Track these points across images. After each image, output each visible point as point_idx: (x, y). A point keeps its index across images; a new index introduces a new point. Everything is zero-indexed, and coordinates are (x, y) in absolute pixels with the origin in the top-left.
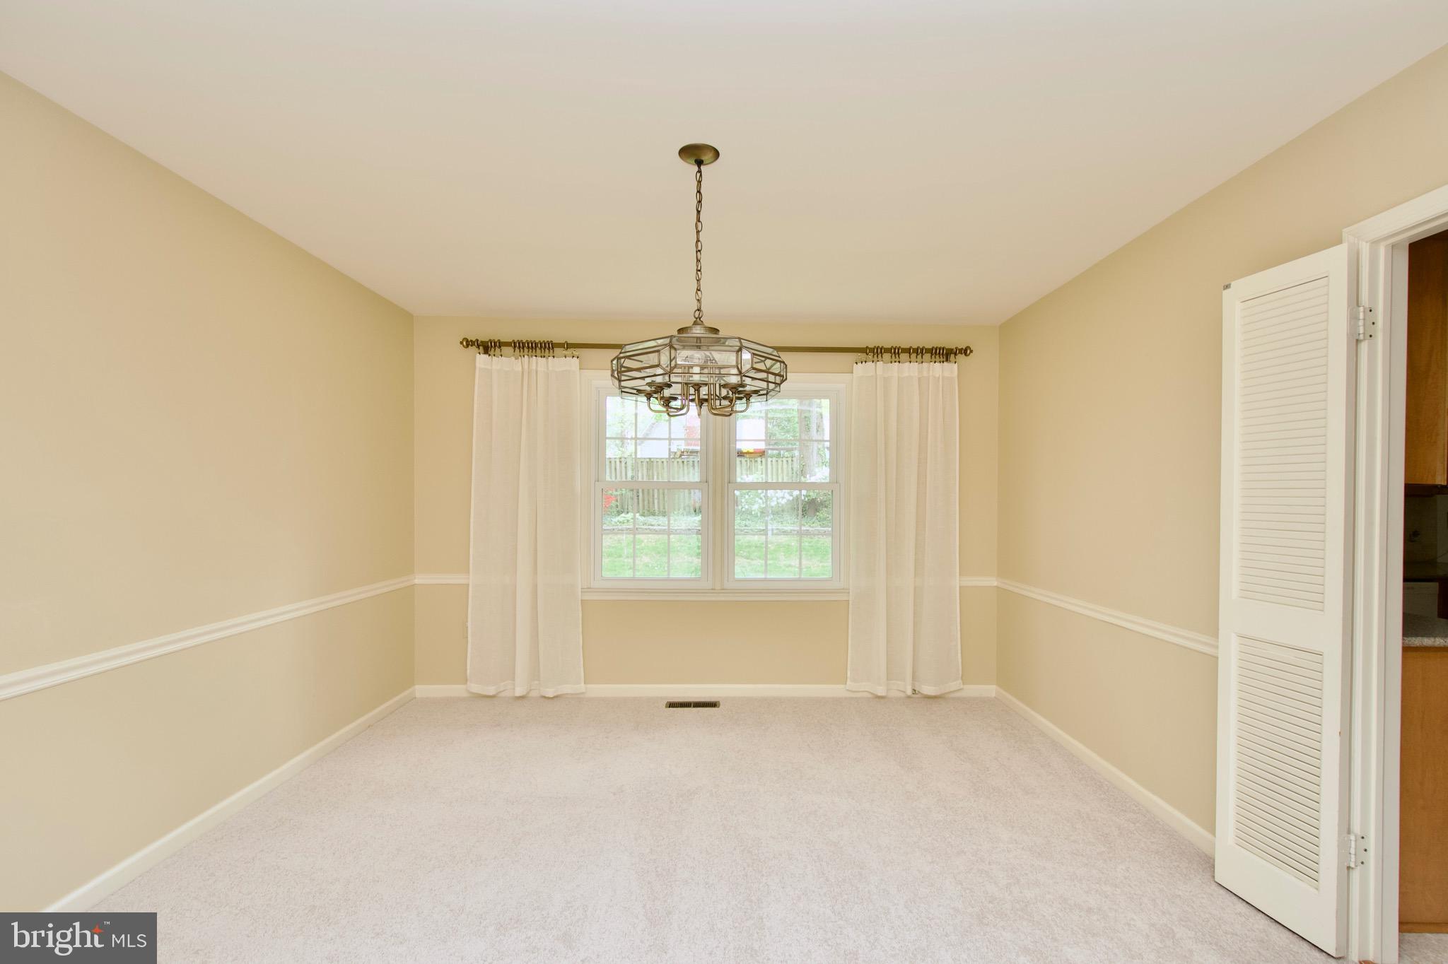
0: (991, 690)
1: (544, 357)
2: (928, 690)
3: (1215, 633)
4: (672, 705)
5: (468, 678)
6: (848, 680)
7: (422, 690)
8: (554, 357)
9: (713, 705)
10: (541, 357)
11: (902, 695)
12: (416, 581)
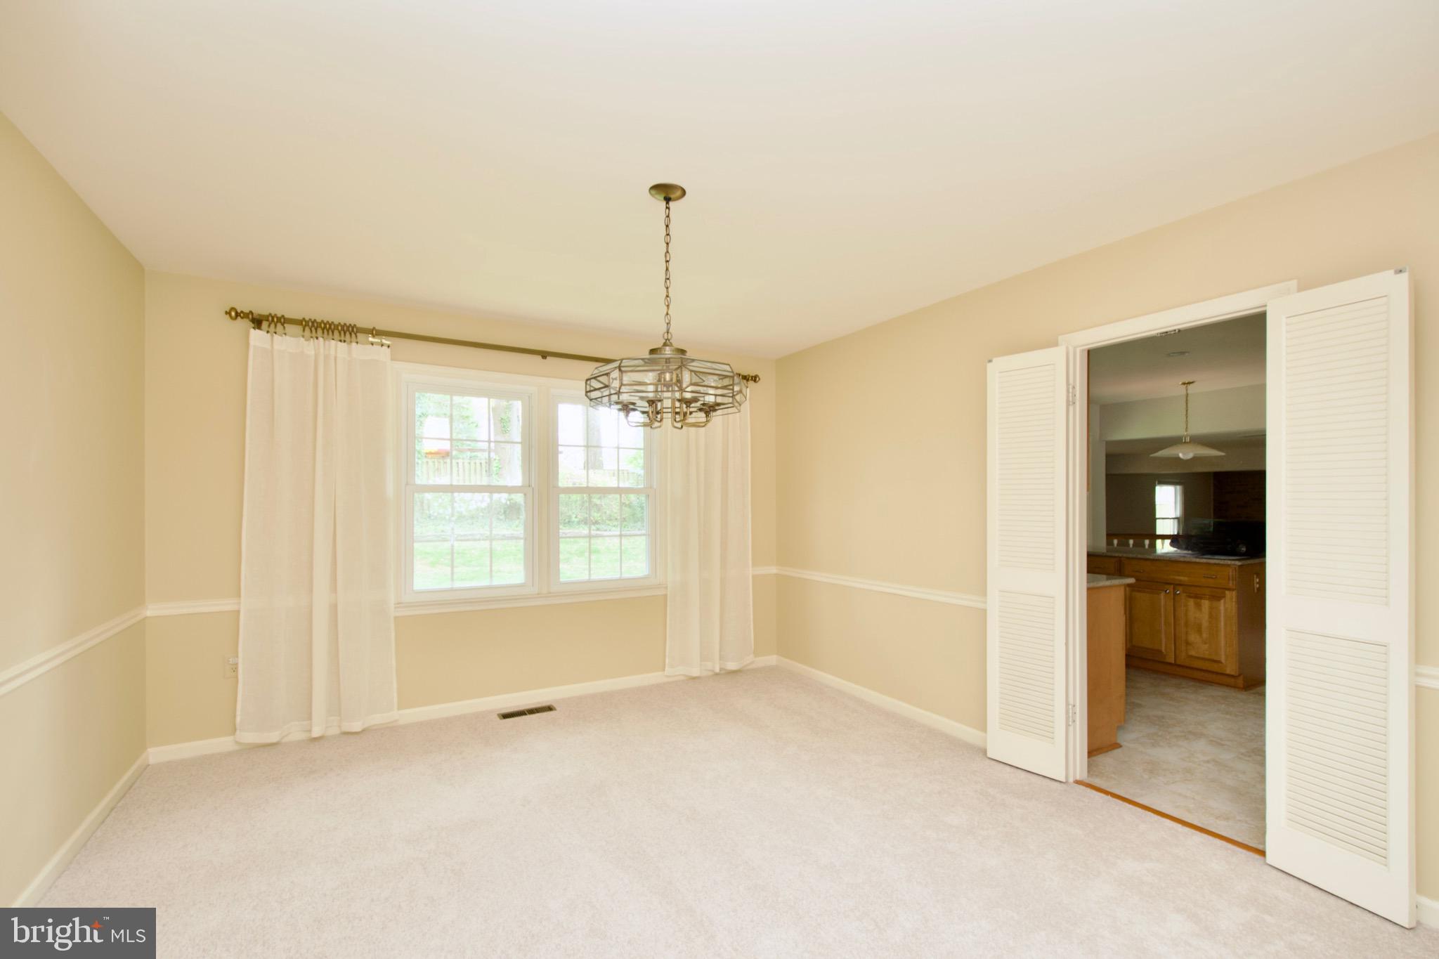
0: (772, 660)
1: (345, 341)
2: (732, 666)
3: (984, 593)
4: (506, 716)
5: (238, 727)
6: (667, 666)
7: (156, 754)
8: (357, 343)
9: (550, 708)
10: (341, 341)
11: (710, 673)
12: (149, 613)
